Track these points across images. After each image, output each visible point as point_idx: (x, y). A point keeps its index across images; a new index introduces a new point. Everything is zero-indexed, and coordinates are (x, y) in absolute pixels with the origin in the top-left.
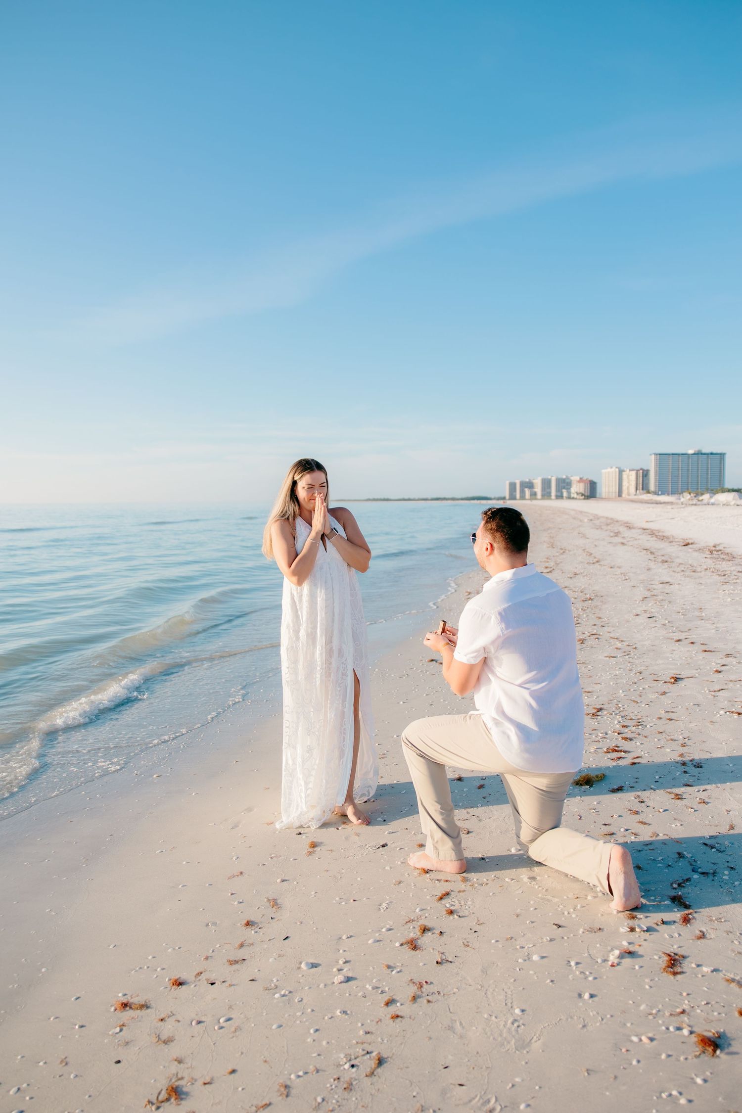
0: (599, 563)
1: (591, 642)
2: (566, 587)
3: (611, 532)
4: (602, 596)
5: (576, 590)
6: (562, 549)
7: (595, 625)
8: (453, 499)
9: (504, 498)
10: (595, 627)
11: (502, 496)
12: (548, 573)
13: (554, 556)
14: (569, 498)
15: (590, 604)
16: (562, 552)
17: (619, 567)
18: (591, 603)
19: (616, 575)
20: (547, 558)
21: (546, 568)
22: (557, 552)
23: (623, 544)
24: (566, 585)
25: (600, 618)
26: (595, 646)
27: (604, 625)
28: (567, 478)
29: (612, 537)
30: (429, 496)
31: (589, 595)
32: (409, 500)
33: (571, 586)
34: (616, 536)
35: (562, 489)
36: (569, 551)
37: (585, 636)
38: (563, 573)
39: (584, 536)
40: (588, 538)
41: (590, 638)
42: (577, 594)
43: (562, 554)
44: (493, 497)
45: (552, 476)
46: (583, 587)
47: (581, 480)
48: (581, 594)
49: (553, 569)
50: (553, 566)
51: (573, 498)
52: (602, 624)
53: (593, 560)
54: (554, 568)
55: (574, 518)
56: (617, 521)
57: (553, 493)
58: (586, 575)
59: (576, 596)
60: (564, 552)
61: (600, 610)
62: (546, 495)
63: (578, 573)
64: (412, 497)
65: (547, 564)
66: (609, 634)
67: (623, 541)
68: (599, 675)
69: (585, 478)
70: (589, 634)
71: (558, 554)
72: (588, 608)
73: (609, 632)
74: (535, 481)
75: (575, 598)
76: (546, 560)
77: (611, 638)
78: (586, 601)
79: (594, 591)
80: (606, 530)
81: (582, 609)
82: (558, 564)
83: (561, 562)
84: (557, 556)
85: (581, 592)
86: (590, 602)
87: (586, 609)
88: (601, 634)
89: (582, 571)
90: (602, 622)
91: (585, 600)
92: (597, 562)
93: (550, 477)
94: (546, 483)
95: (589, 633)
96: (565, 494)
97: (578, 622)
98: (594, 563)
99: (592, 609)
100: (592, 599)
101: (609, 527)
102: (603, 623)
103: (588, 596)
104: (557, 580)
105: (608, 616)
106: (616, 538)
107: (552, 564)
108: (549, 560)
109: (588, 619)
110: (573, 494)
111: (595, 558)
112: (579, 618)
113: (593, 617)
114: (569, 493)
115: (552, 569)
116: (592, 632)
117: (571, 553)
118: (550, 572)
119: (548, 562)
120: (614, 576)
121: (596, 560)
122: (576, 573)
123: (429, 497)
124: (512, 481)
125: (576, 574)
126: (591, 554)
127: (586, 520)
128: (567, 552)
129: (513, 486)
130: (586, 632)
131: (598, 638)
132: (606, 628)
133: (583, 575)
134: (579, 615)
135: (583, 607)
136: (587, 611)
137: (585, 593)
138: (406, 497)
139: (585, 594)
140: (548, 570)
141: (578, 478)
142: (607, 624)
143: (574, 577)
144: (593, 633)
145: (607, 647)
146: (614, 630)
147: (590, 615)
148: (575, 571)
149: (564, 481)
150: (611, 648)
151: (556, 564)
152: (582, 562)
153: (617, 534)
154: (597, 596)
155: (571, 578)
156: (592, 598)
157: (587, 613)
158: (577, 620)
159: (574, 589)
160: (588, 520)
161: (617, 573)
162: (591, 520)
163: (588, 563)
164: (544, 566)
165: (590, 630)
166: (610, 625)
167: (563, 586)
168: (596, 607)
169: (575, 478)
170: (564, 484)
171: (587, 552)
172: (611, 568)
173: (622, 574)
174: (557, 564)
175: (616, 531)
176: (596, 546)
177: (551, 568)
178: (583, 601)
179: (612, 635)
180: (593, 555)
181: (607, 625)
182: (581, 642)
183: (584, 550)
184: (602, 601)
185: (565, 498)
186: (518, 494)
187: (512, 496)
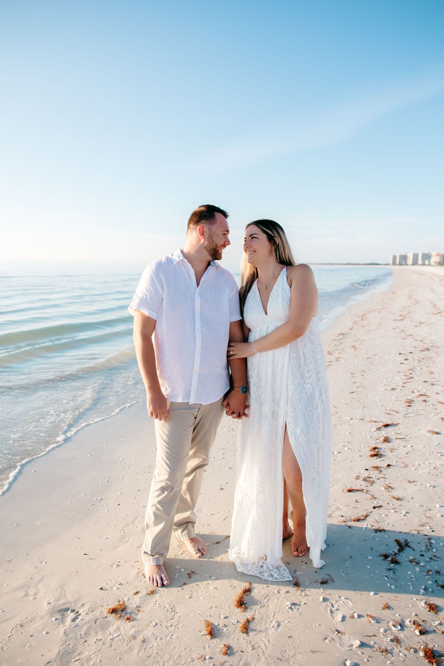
1: (418, 405)
2: (410, 335)
4: (438, 347)
5: (418, 339)
6: (416, 301)
7: (426, 382)
10: (426, 384)
12: (400, 320)
14: (429, 265)
15: (426, 355)
16: (415, 302)
18: (427, 354)
20: (404, 308)
21: (400, 316)
25: (432, 373)
26: (421, 412)
27: (434, 383)
28: (429, 253)
31: (427, 344)
32: (332, 264)
35: (425, 261)
36: (421, 302)
37: (414, 395)
38: (411, 321)
39: (433, 291)
40: (436, 293)
41: (418, 399)
42: (417, 342)
43: (415, 305)
45: (419, 253)
46: (424, 337)
47: (438, 255)
48: (420, 343)
50: (406, 314)
51: (432, 265)
52: (433, 381)
53: (436, 311)
55: (430, 278)
57: (420, 262)
58: (429, 325)
59: (416, 345)
60: (417, 303)
61: (434, 362)
62: (415, 263)
63: (423, 322)
64: (334, 262)
65: (402, 313)
66: (437, 396)
68: (417, 464)
69: (440, 253)
70: (418, 394)
75: (415, 347)
78: (423, 351)
79: (432, 340)
81: (418, 360)
85: (421, 341)
86: (426, 352)
87: (421, 360)
88: (430, 395)
89: (426, 320)
91: (422, 350)
92: (440, 313)
94: (416, 256)
95: (418, 392)
96: (427, 263)
97: (411, 376)
98: (436, 314)
99: (427, 361)
100: (428, 349)
102: (434, 380)
103: (426, 346)
104: (405, 327)
105: (440, 371)
107: (405, 313)
109: (421, 374)
110: (433, 262)
111: (438, 309)
112: (413, 371)
113: (426, 371)
114: (429, 262)
115: (404, 317)
116: (421, 390)
118: (402, 320)
121: (439, 311)
122: (420, 322)
123: (344, 263)
125: (421, 323)
126: (436, 306)
127: (437, 280)
128: (419, 303)
130: (415, 391)
131: (425, 401)
134: (414, 367)
135: (419, 357)
136: (422, 363)
137: (424, 342)
138: (331, 263)
139: (424, 344)
141: (435, 253)
142: (438, 381)
143: (419, 326)
144: (422, 393)
145: (433, 415)
147: (424, 368)
152: (428, 313)
154: (433, 346)
155: (416, 326)
156: (429, 348)
157: (422, 365)
158: (411, 374)
162: (441, 280)
163: (433, 314)
165: (420, 389)
166: (439, 383)
167: (408, 334)
168: (430, 358)
169: (434, 253)
170: (427, 257)
171: (433, 304)
174: (409, 313)
177: (404, 316)
178: (421, 351)
180: (437, 307)
182: (408, 404)
183: (431, 302)
184: (437, 353)
185: (427, 265)
186: (398, 262)
187: (394, 263)
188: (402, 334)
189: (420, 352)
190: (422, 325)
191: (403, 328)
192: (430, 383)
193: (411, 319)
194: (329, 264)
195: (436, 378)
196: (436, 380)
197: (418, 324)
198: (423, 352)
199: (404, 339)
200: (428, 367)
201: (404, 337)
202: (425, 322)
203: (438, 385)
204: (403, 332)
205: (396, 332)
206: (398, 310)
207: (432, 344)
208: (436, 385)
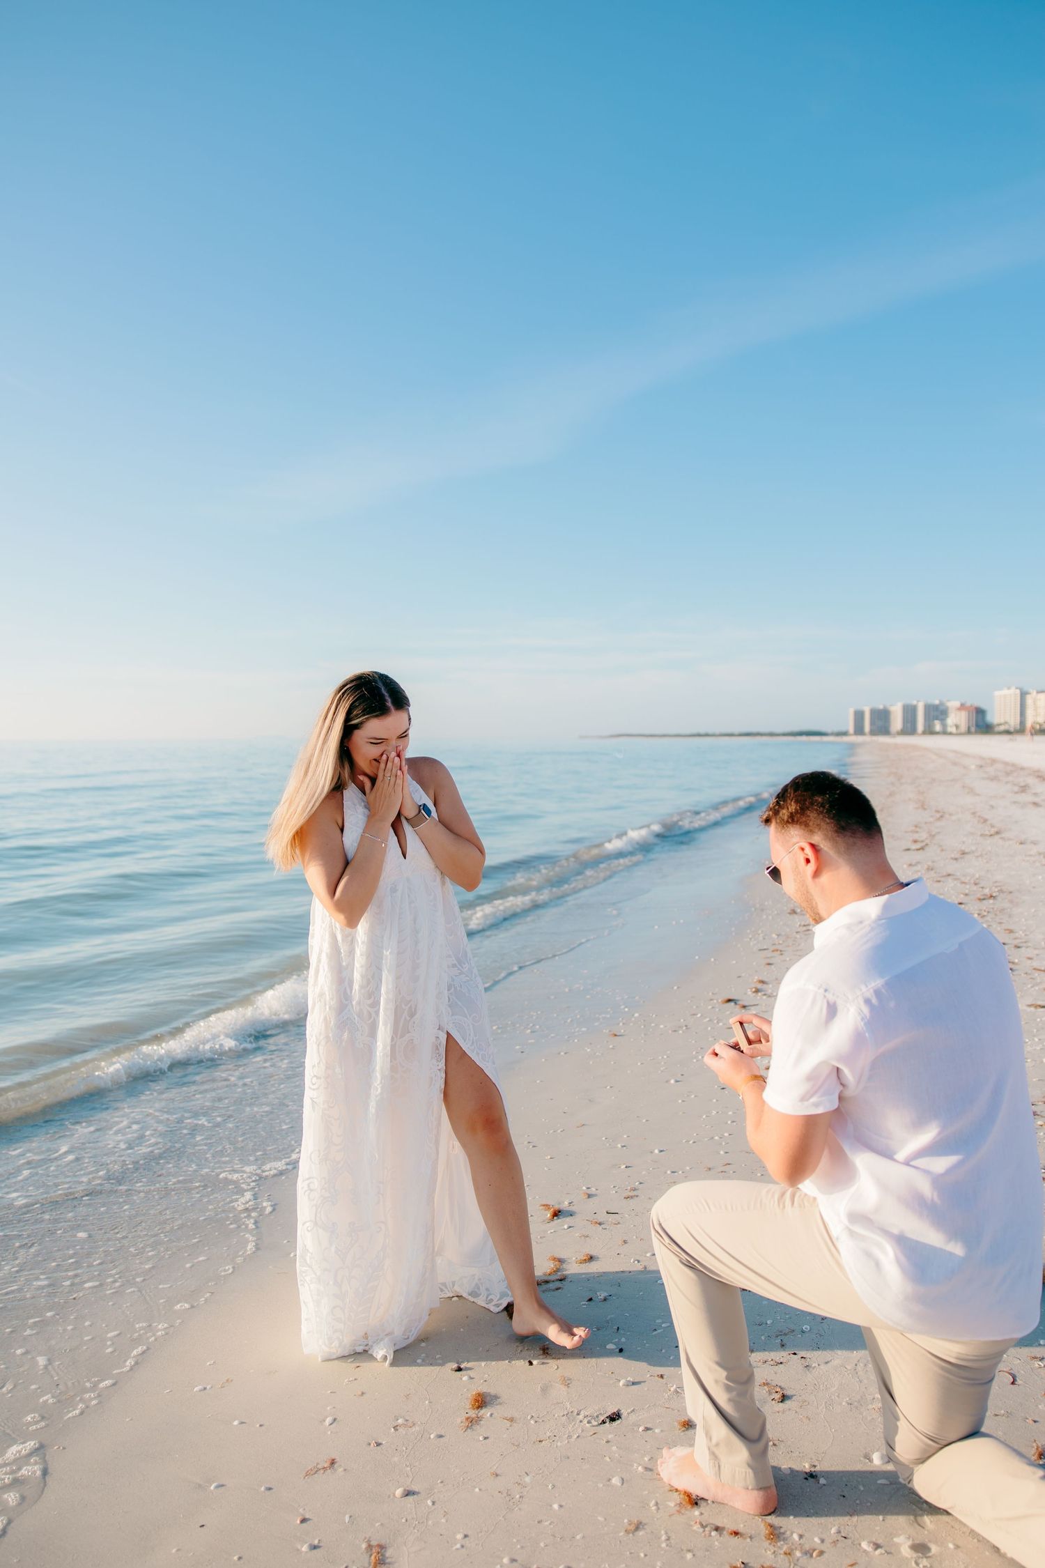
0: (999, 836)
2: (949, 875)
3: (1015, 785)
4: (1011, 892)
5: (966, 881)
6: (937, 811)
8: (771, 734)
9: (845, 734)
11: (843, 729)
12: (918, 850)
13: (926, 823)
14: (945, 733)
15: (992, 906)
16: (938, 815)
17: (1034, 843)
18: (993, 904)
19: (1031, 856)
20: (916, 826)
21: (915, 841)
22: (932, 816)
23: (1035, 804)
24: (950, 871)
25: (1011, 931)
28: (941, 703)
29: (1016, 793)
30: (737, 730)
32: (707, 735)
33: (958, 874)
34: (1023, 791)
35: (933, 720)
36: (951, 815)
38: (942, 850)
39: (972, 791)
40: (978, 795)
42: (968, 887)
43: (939, 819)
44: (829, 731)
45: (918, 701)
46: (977, 876)
47: (962, 707)
48: (975, 888)
49: (927, 845)
50: (926, 839)
51: (951, 734)
52: (1016, 942)
53: (989, 831)
54: (927, 841)
55: (955, 764)
56: (1022, 769)
57: (920, 726)
58: (981, 856)
59: (967, 891)
60: (942, 817)
61: (1010, 916)
62: (909, 728)
63: (967, 851)
64: (710, 731)
65: (916, 836)
66: (1029, 961)
67: (1036, 800)
69: (967, 704)
71: (931, 819)
72: (988, 912)
73: (1030, 959)
74: (892, 709)
75: (966, 895)
76: (914, 828)
77: (1035, 969)
78: (984, 899)
79: (996, 882)
80: (1007, 783)
81: (979, 914)
82: (934, 836)
83: (939, 833)
84: (931, 823)
85: (976, 884)
86: (991, 901)
87: (985, 914)
88: (1016, 961)
89: (973, 848)
90: (1015, 939)
91: (982, 897)
92: (997, 833)
93: (915, 702)
94: (910, 711)
96: (938, 727)
98: (991, 835)
99: (996, 915)
100: (994, 897)
101: (1010, 778)
102: (1018, 941)
103: (987, 891)
104: (933, 862)
105: (1024, 928)
106: (1023, 794)
107: (923, 835)
108: (918, 829)
110: (951, 727)
111: (992, 826)
113: (999, 929)
114: (944, 725)
115: (924, 844)
117: (954, 818)
118: (922, 848)
119: (917, 832)
120: (1028, 858)
121: (996, 830)
122: (962, 851)
124: (859, 708)
125: (964, 853)
126: (985, 821)
127: (973, 767)
128: (947, 816)
129: (859, 716)
132: (1023, 950)
133: (976, 854)
135: (981, 910)
136: (988, 918)
137: (981, 886)
138: (702, 731)
139: (982, 888)
140: (918, 846)
141: (957, 704)
142: (1025, 942)
143: (961, 858)
145: (1029, 986)
146: (1037, 955)
147: (994, 926)
148: (963, 848)
149: (936, 708)
150: (1037, 988)
151: (930, 835)
152: (972, 834)
153: (1024, 789)
154: (1002, 891)
155: (956, 859)
156: (994, 895)
159: (963, 879)
160: (977, 766)
161: (1032, 853)
162: (981, 767)
163: (982, 835)
164: (911, 839)
166: (1029, 944)
167: (945, 874)
168: (1002, 910)
169: (952, 704)
170: (936, 712)
171: (979, 817)
172: (1021, 843)
173: (1040, 854)
175: (1022, 784)
176: (992, 807)
177: (922, 841)
178: (980, 899)
179: (1036, 964)
180: (989, 822)
181: (1024, 945)
183: (974, 813)
184: (1011, 902)
185: (937, 733)
186: (867, 728)
187: (859, 730)
188: (932, 874)
189: (978, 901)
190: (966, 856)
191: (930, 863)
192: (1013, 946)
193: (941, 846)
194: (699, 735)
195: (1020, 939)
196: (1023, 941)
197: (958, 856)
198: (984, 901)
199: (939, 881)
200: (1000, 923)
201: (939, 879)
202: (973, 852)
203: (1027, 947)
204: (932, 869)
205: (919, 871)
206: (906, 832)
207: (999, 888)
208: (1023, 949)
